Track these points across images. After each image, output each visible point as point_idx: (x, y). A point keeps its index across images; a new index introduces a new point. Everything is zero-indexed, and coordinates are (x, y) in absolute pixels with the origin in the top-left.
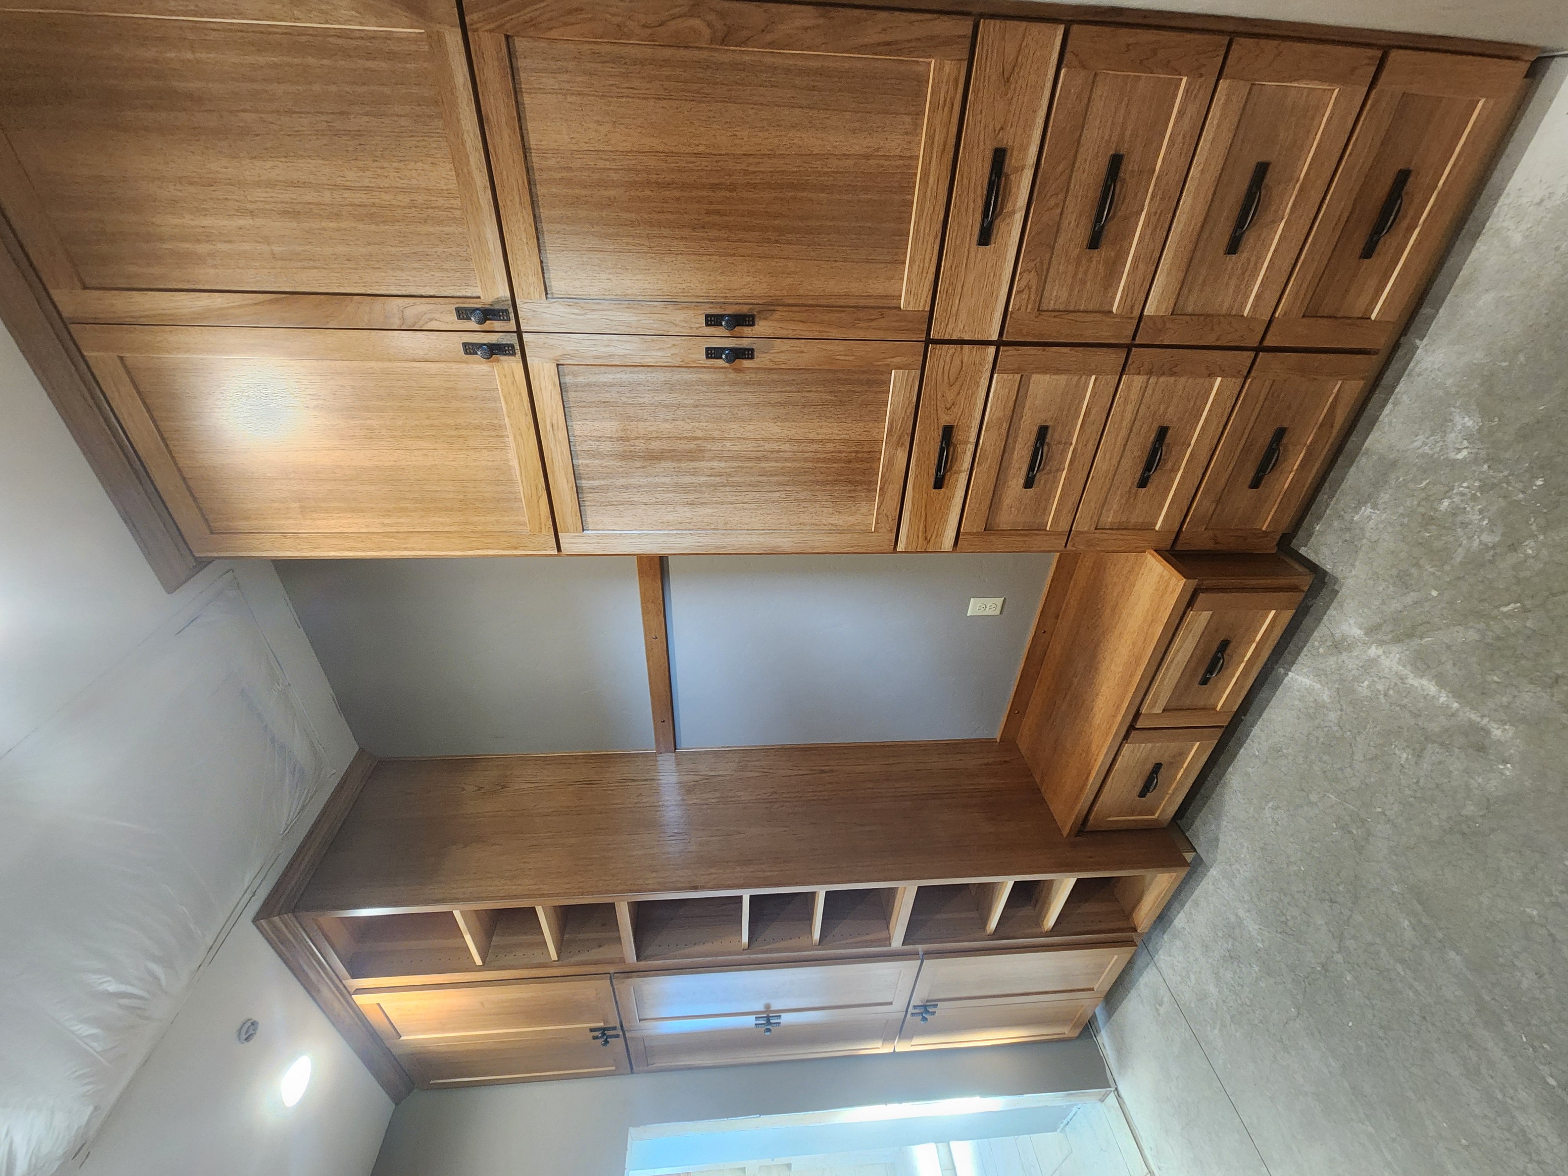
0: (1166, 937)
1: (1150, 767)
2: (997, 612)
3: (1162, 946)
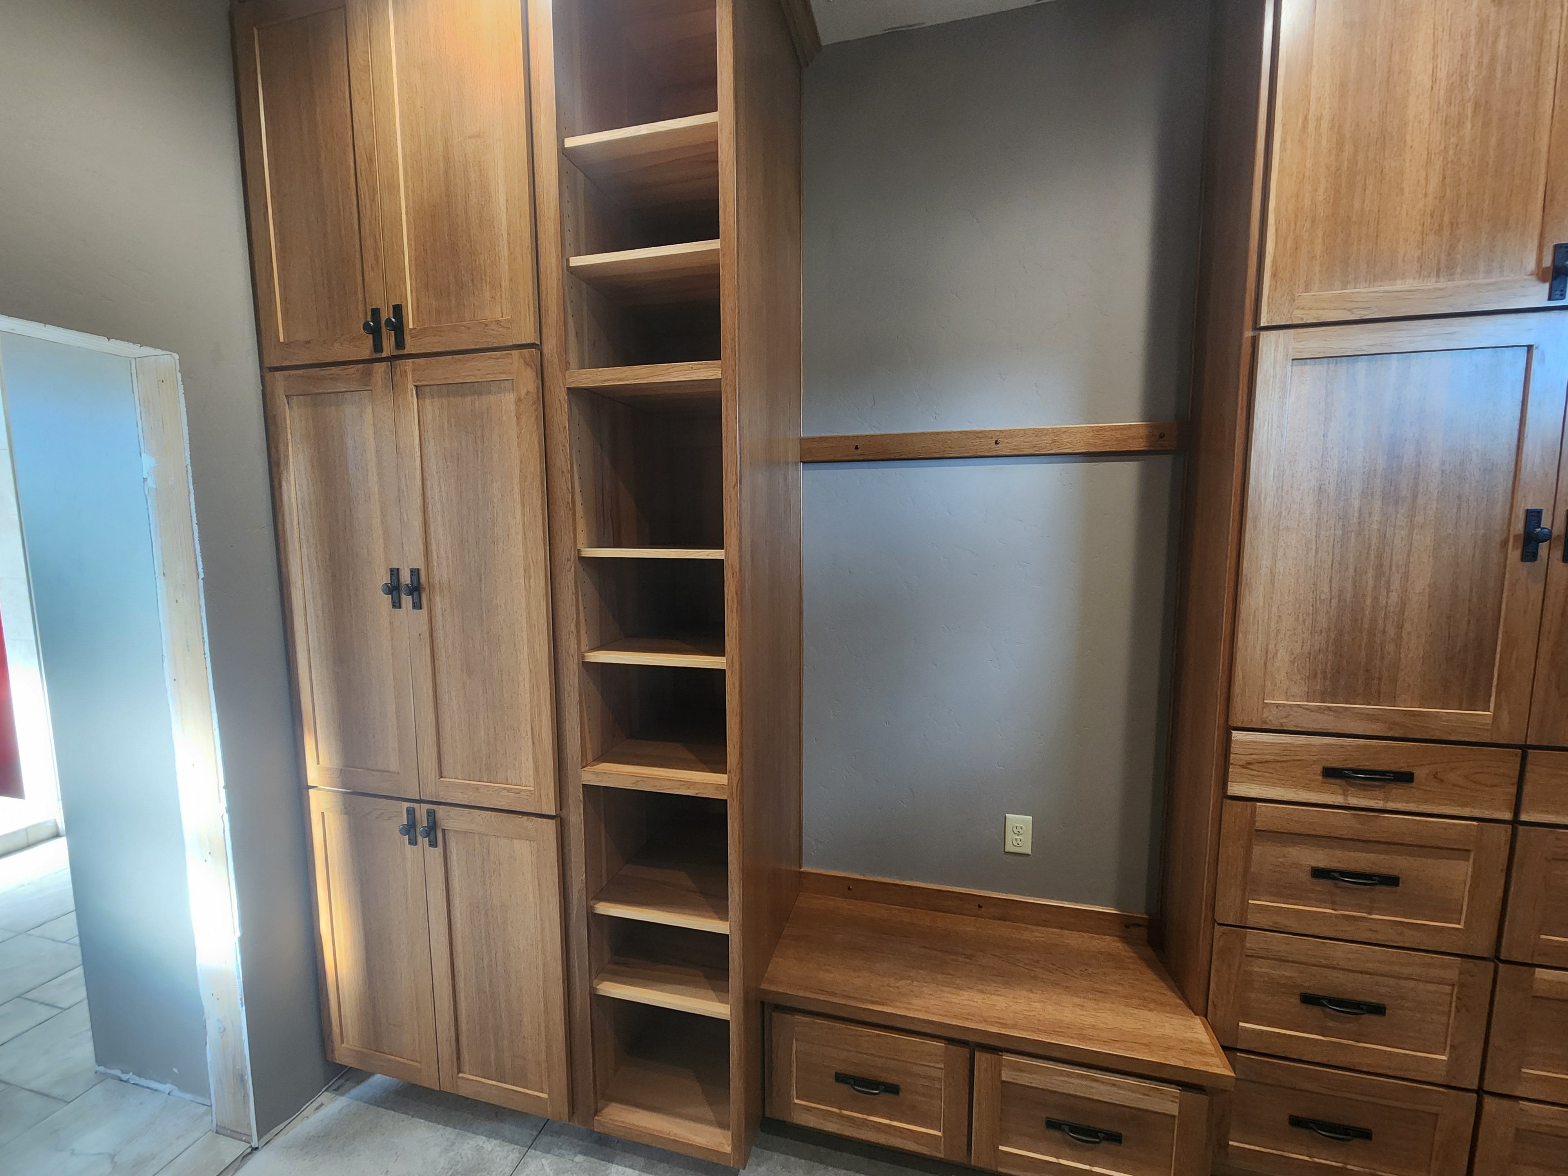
1: (892, 1078)
2: (1009, 847)
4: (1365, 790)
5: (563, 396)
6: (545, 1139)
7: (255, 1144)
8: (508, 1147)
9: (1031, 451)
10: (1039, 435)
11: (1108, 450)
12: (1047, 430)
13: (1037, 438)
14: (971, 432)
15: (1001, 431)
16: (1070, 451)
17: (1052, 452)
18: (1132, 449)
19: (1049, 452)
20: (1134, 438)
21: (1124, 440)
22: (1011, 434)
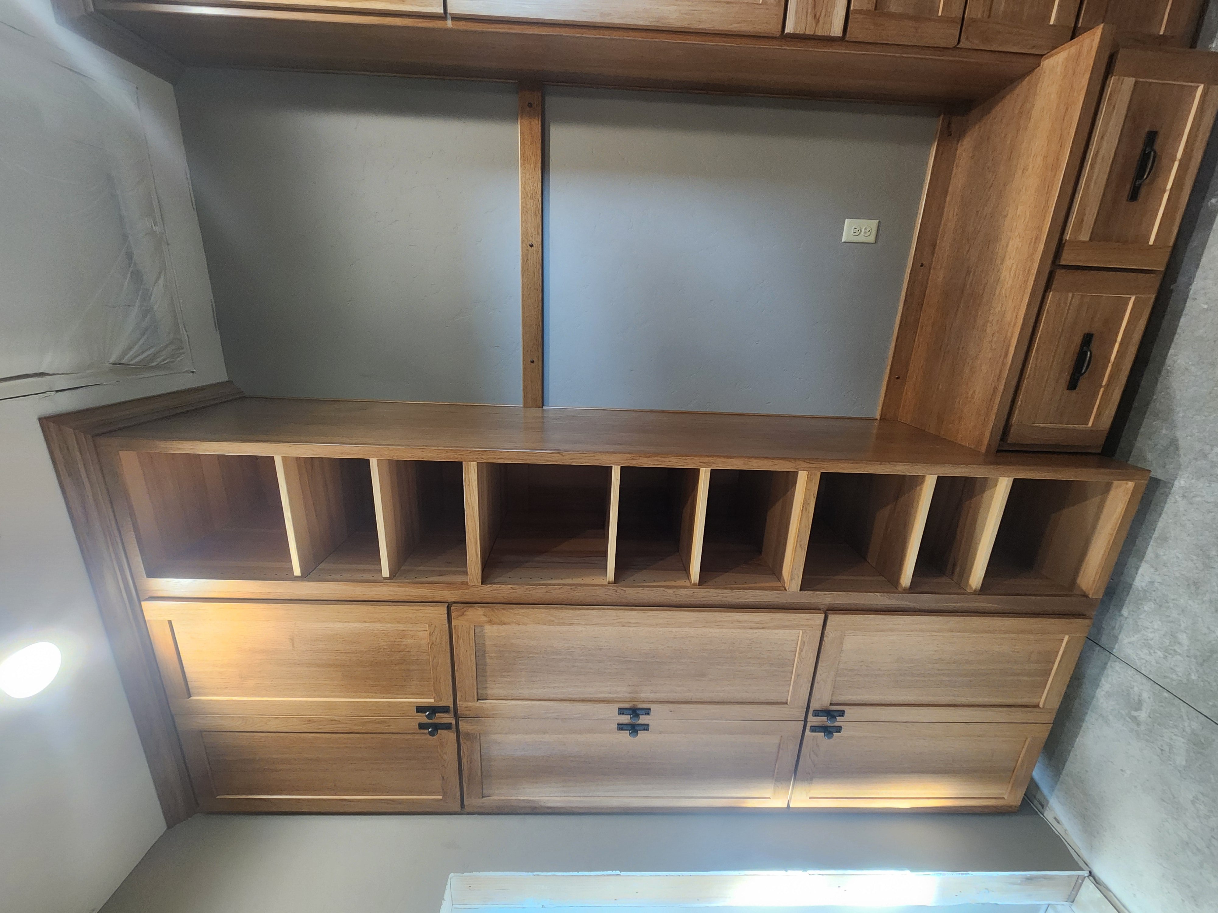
0: (1125, 612)
1: (1078, 340)
2: (872, 239)
3: (1121, 627)
5: (487, 588)
6: (1104, 640)
7: (1086, 873)
8: (1109, 671)
9: (539, 216)
10: (526, 209)
11: (540, 151)
12: (522, 203)
13: (529, 212)
14: (523, 267)
15: (523, 242)
16: (540, 184)
17: (540, 199)
18: (540, 131)
19: (540, 202)
20: (531, 129)
21: (533, 137)
22: (525, 234)
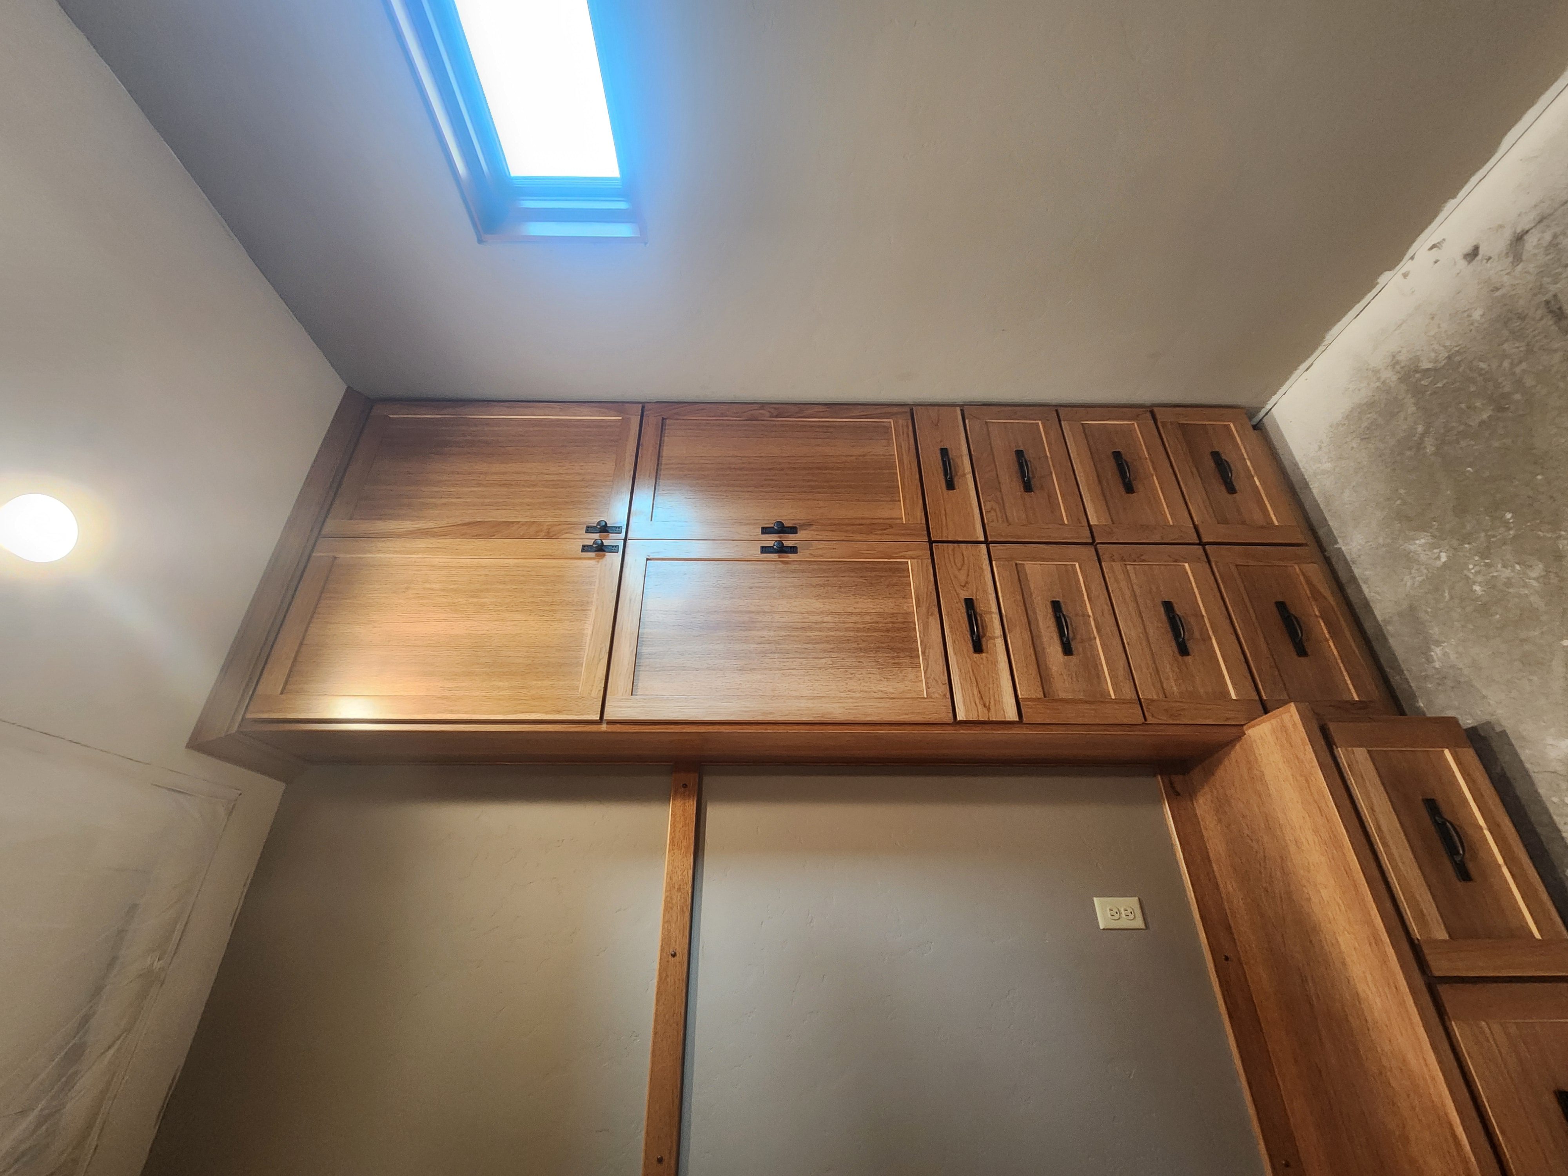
2: (1142, 923)
4: (986, 626)
9: (687, 914)
10: (671, 905)
12: (666, 897)
13: (675, 908)
15: (662, 950)
16: (691, 872)
17: (690, 891)
19: (690, 894)
22: (666, 940)
